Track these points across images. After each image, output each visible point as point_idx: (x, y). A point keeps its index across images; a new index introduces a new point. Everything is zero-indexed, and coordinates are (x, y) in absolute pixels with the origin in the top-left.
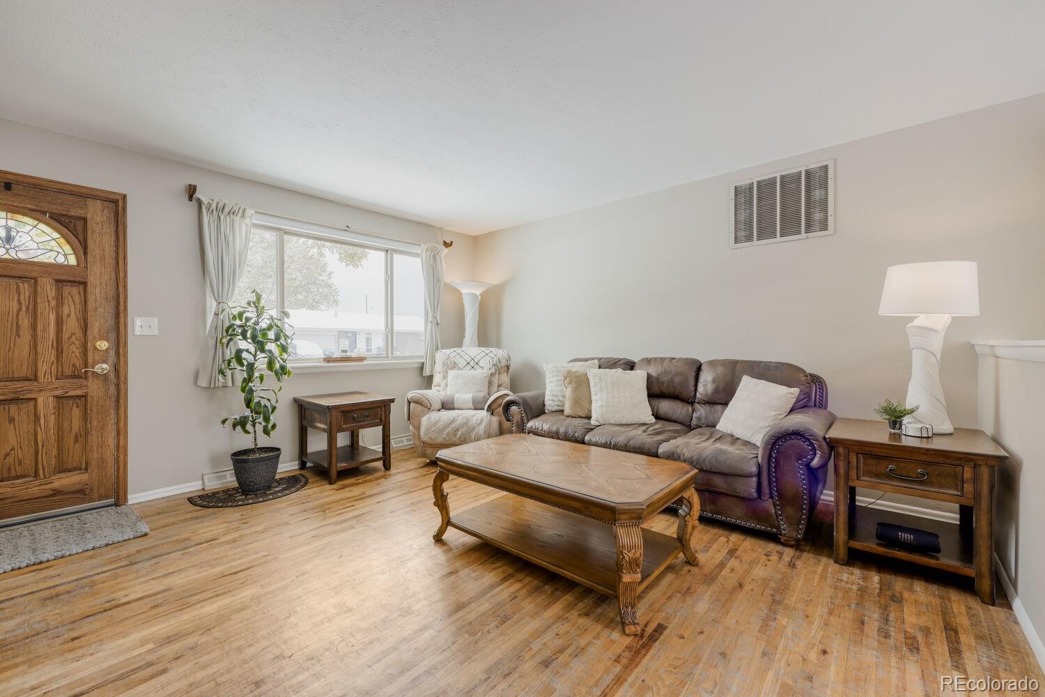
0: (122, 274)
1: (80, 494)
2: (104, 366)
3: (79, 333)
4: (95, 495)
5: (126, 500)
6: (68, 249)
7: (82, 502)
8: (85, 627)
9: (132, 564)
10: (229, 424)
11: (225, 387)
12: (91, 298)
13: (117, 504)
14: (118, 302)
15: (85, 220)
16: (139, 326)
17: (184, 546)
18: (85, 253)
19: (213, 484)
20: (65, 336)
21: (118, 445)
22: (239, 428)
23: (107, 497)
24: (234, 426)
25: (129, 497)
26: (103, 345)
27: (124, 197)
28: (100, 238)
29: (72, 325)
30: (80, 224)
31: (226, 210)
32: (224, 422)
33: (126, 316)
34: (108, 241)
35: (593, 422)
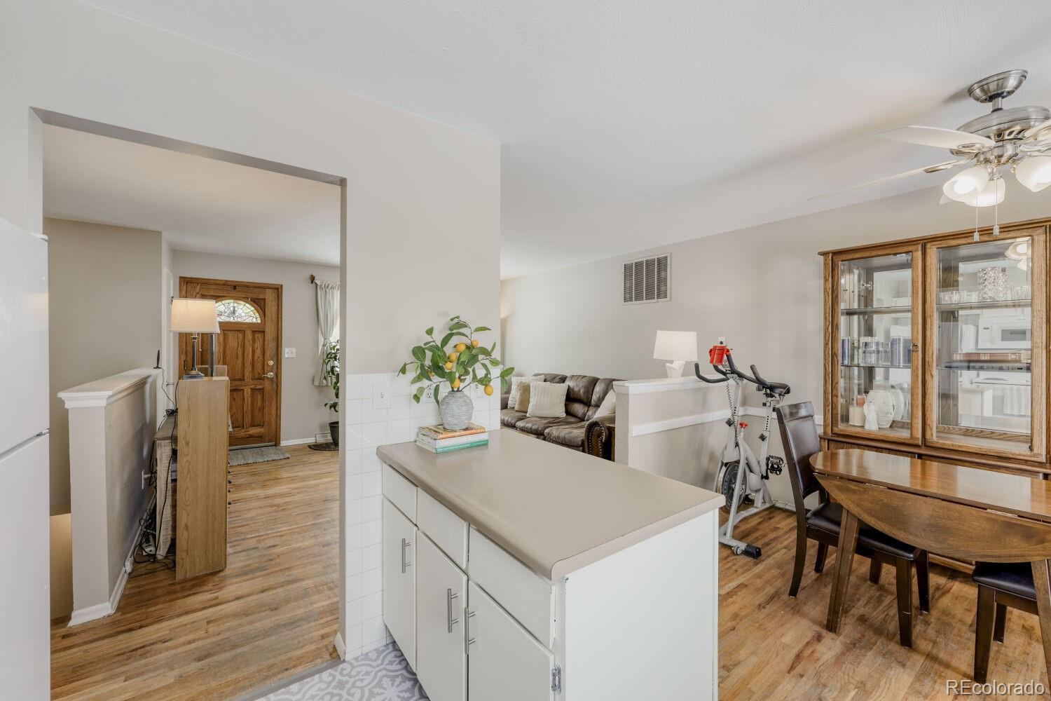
0: (280, 326)
1: (260, 438)
2: (272, 373)
3: (261, 357)
4: (266, 440)
5: (279, 444)
6: (257, 315)
7: (261, 442)
8: (267, 483)
9: (283, 467)
10: (328, 406)
11: (327, 386)
12: (266, 339)
13: (276, 445)
14: (278, 341)
15: (264, 300)
16: (288, 352)
17: (304, 463)
18: (265, 316)
19: (321, 440)
20: (256, 358)
21: (277, 415)
22: (333, 408)
23: (272, 441)
24: (331, 407)
25: (281, 442)
26: (271, 363)
27: (282, 285)
28: (271, 308)
29: (258, 353)
30: (262, 302)
31: (330, 287)
32: (326, 405)
33: (281, 348)
34: (274, 309)
35: (528, 415)
